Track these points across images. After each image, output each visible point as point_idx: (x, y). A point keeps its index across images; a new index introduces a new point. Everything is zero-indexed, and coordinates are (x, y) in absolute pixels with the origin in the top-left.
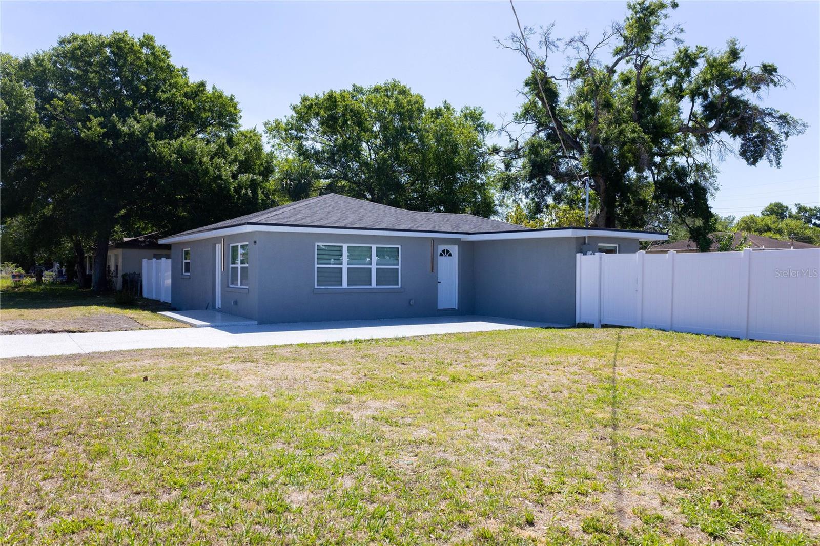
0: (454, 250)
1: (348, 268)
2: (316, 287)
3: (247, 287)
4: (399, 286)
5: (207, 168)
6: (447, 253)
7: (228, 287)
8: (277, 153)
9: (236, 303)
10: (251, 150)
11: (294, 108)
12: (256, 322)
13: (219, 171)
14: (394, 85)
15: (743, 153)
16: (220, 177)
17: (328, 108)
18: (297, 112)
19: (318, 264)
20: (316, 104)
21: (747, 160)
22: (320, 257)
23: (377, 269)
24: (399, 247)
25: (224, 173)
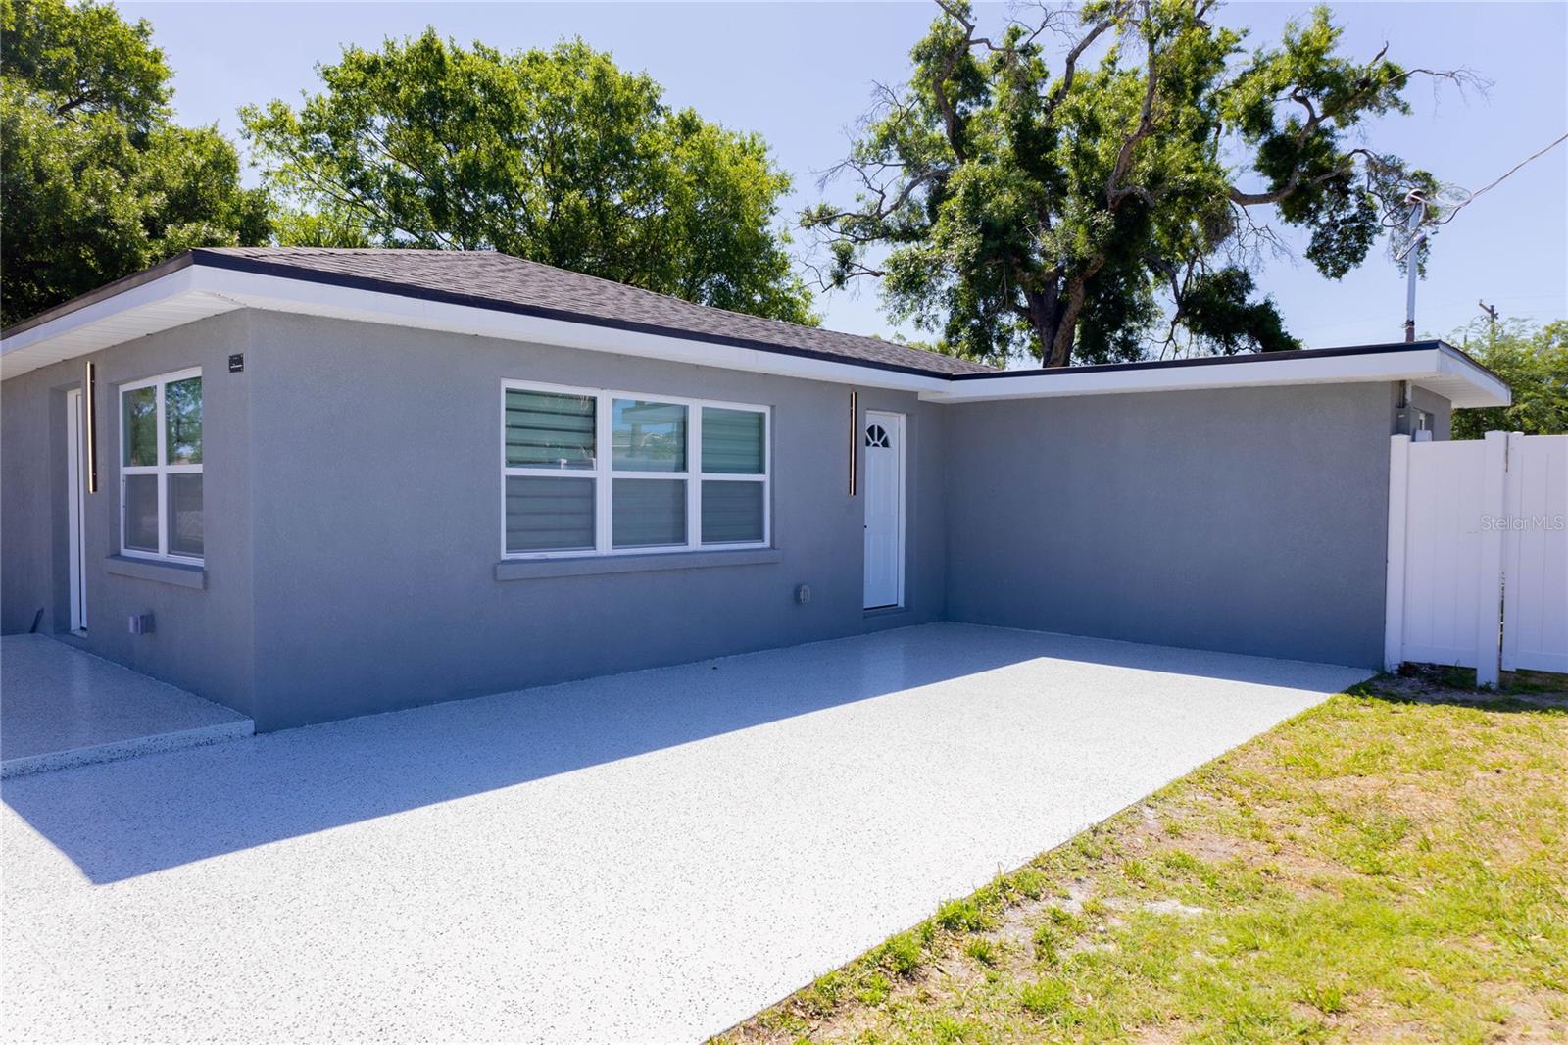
0: (896, 426)
1: (615, 481)
2: (504, 555)
3: (199, 562)
4: (767, 543)
5: (59, 189)
6: (878, 435)
7: (117, 555)
8: (276, 196)
9: (148, 623)
10: (203, 167)
11: (327, 73)
12: (249, 725)
13: (100, 201)
14: (580, 51)
15: (1314, 253)
16: (105, 220)
17: (422, 75)
18: (334, 86)
19: (511, 463)
20: (389, 64)
21: (1323, 267)
22: (518, 435)
23: (705, 484)
24: (766, 410)
25: (119, 210)
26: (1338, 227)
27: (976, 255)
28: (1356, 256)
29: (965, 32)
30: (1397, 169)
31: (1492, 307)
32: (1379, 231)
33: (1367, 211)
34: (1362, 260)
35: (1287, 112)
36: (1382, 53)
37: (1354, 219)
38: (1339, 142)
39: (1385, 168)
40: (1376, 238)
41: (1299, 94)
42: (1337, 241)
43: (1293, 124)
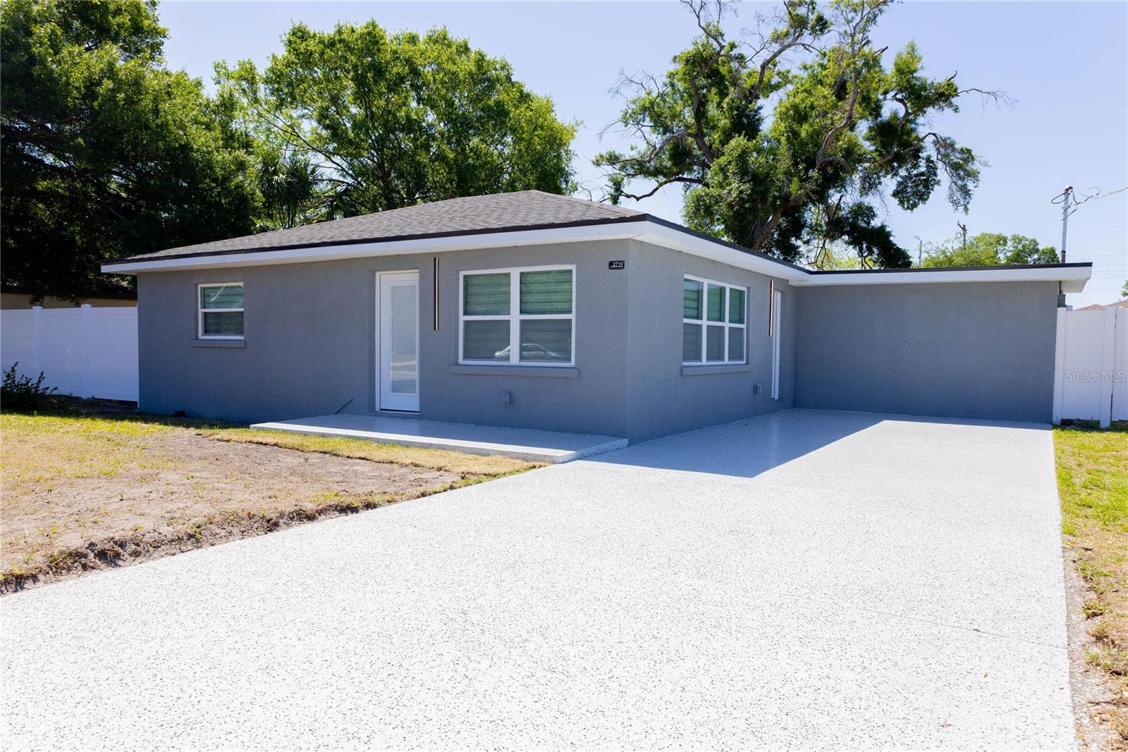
1: (707, 326)
2: (683, 363)
4: (745, 361)
7: (457, 364)
12: (626, 441)
15: (897, 194)
23: (729, 328)
24: (746, 290)
26: (912, 178)
27: (749, 195)
28: (923, 197)
29: (719, 49)
30: (952, 145)
31: (964, 226)
32: (938, 183)
33: (932, 169)
34: (926, 200)
35: (892, 108)
36: (953, 78)
37: (922, 174)
38: (919, 128)
39: (945, 145)
40: (936, 187)
41: (899, 96)
42: (911, 187)
43: (895, 116)
